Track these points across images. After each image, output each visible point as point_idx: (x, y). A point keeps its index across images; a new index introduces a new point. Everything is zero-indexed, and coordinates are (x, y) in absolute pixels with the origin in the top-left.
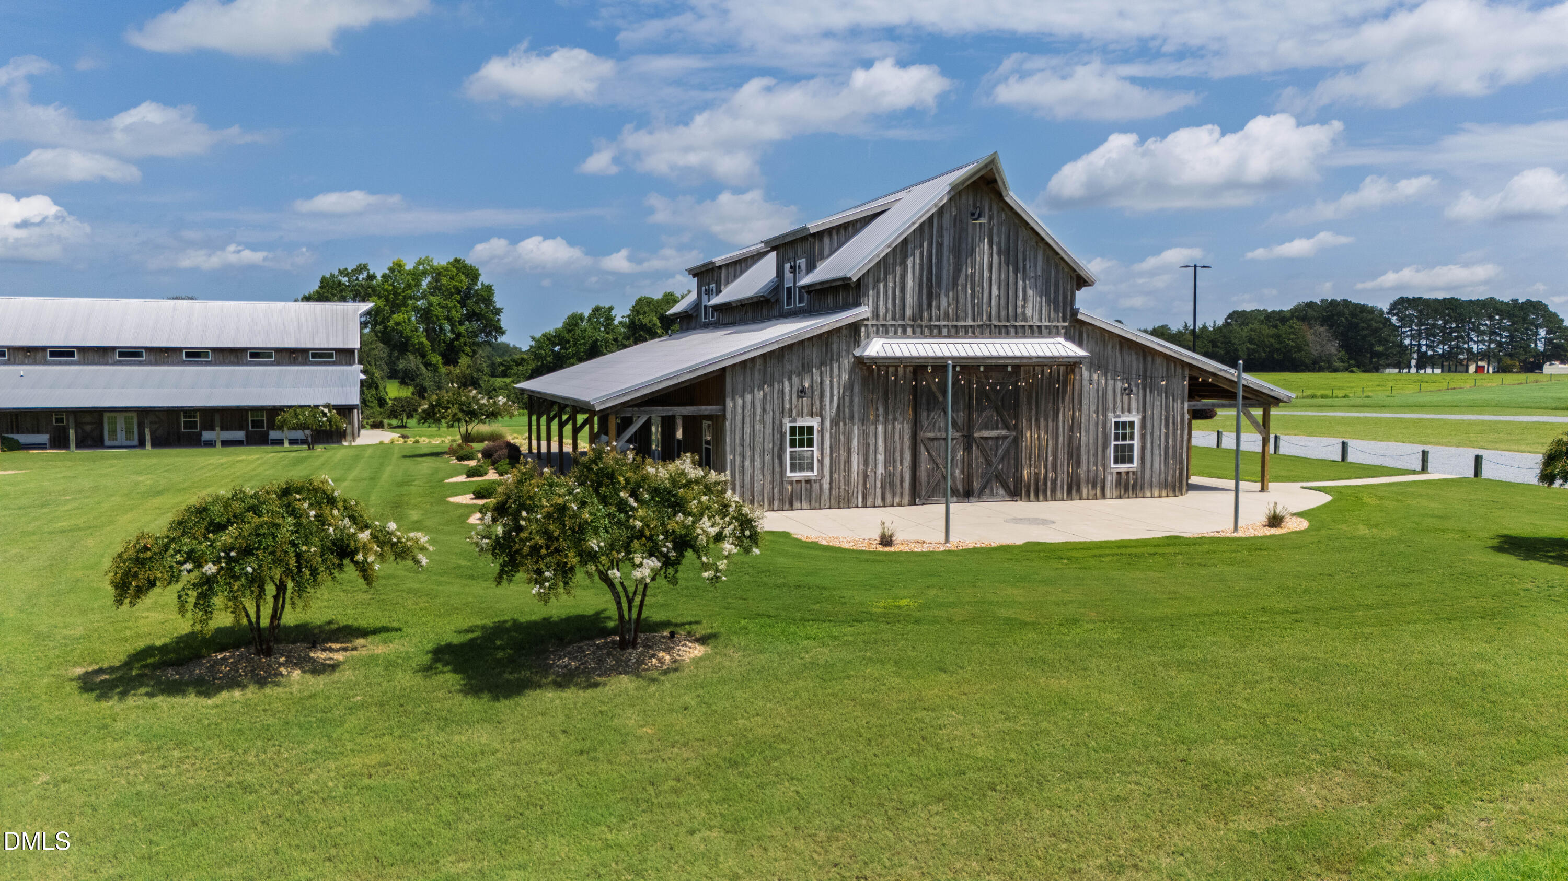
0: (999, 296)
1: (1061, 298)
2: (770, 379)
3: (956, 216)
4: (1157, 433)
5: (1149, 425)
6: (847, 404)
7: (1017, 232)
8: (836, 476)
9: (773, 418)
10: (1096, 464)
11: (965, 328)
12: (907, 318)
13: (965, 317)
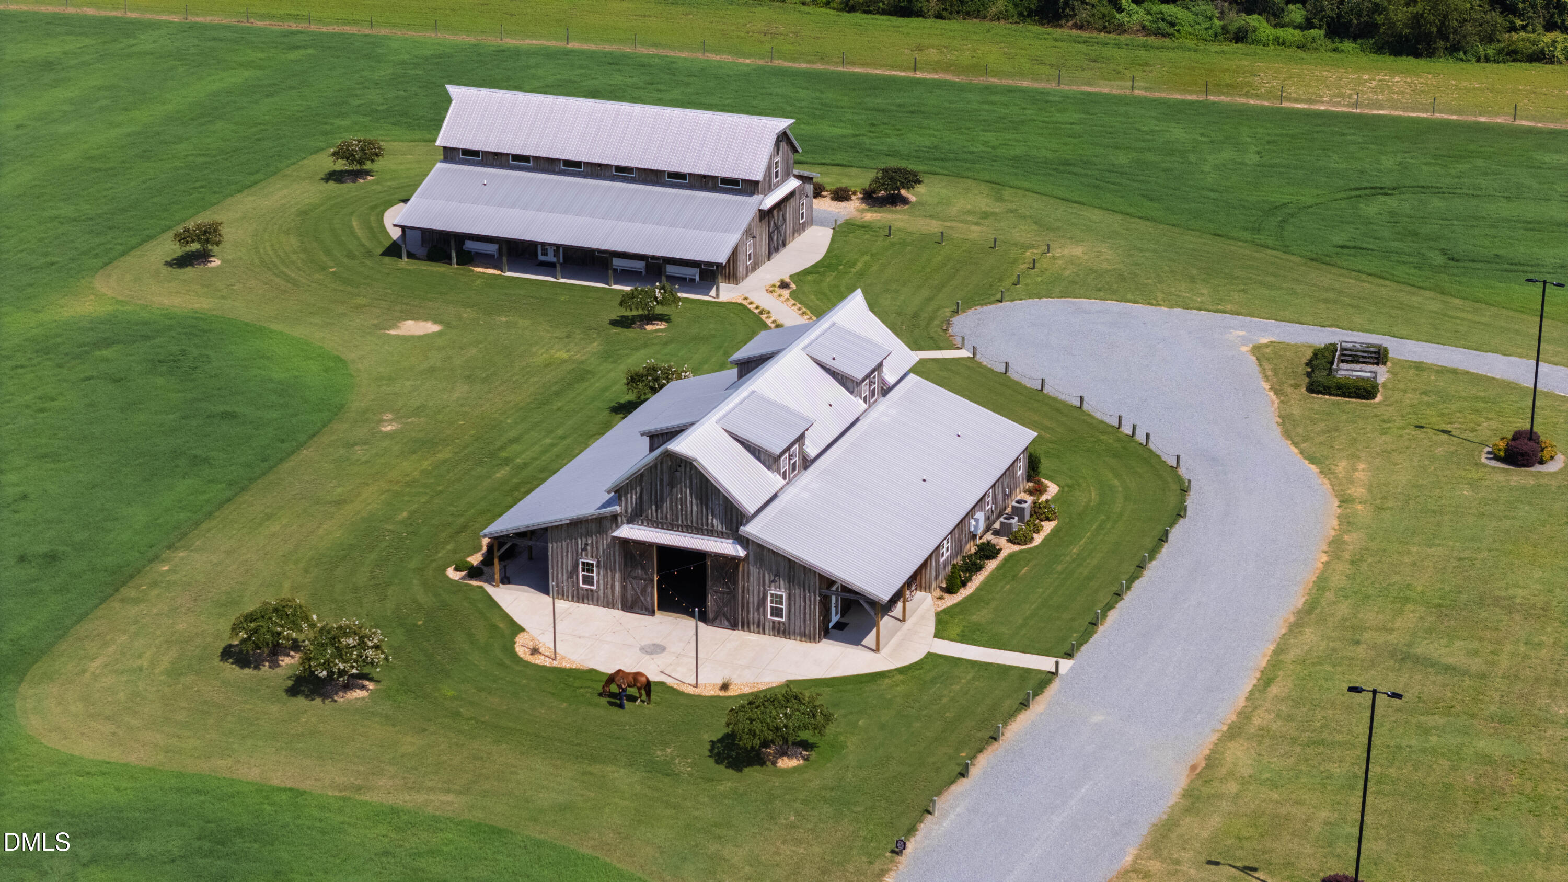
0: (697, 512)
1: (734, 519)
2: (570, 537)
4: (797, 605)
5: (793, 598)
6: (612, 556)
8: (606, 591)
9: (573, 556)
10: (759, 614)
11: (678, 526)
12: (644, 515)
13: (677, 520)
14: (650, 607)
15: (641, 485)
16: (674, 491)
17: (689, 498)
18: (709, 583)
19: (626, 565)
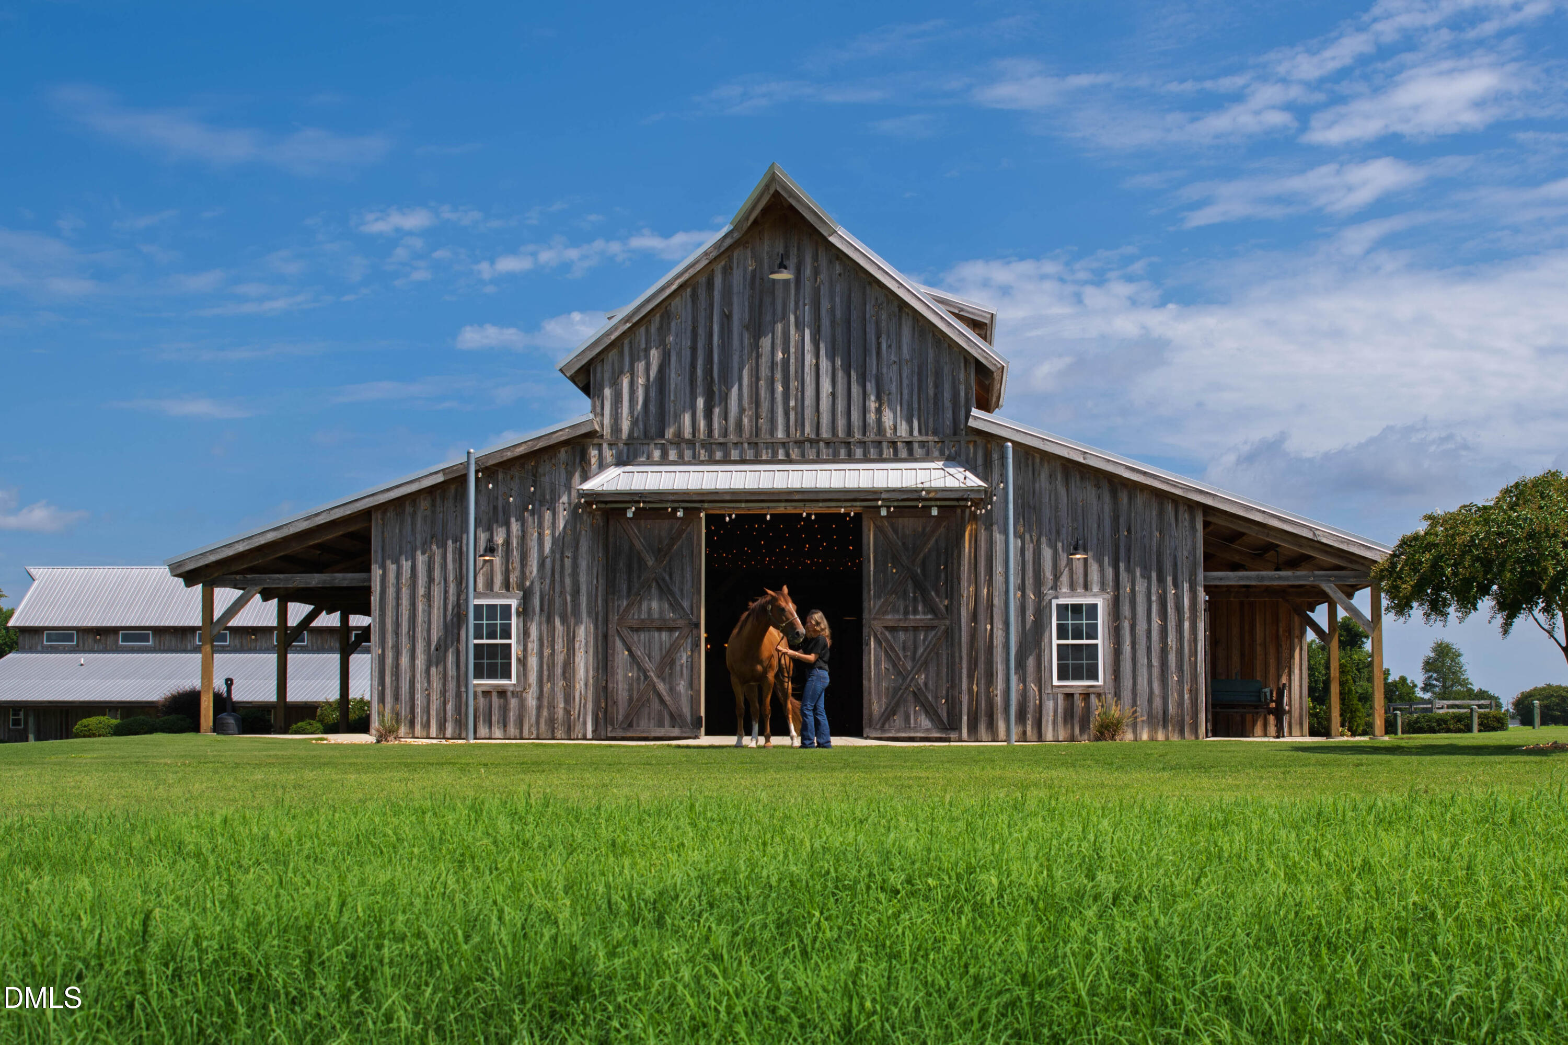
0: (833, 394)
1: (947, 395)
2: (439, 533)
3: (754, 271)
4: (1141, 627)
5: (1126, 610)
6: (568, 570)
7: (864, 294)
8: (547, 687)
9: (446, 592)
10: (1023, 680)
11: (773, 446)
12: (670, 433)
13: (773, 430)
14: (687, 711)
15: (662, 343)
16: (766, 342)
17: (809, 359)
18: (872, 604)
19: (611, 588)
